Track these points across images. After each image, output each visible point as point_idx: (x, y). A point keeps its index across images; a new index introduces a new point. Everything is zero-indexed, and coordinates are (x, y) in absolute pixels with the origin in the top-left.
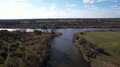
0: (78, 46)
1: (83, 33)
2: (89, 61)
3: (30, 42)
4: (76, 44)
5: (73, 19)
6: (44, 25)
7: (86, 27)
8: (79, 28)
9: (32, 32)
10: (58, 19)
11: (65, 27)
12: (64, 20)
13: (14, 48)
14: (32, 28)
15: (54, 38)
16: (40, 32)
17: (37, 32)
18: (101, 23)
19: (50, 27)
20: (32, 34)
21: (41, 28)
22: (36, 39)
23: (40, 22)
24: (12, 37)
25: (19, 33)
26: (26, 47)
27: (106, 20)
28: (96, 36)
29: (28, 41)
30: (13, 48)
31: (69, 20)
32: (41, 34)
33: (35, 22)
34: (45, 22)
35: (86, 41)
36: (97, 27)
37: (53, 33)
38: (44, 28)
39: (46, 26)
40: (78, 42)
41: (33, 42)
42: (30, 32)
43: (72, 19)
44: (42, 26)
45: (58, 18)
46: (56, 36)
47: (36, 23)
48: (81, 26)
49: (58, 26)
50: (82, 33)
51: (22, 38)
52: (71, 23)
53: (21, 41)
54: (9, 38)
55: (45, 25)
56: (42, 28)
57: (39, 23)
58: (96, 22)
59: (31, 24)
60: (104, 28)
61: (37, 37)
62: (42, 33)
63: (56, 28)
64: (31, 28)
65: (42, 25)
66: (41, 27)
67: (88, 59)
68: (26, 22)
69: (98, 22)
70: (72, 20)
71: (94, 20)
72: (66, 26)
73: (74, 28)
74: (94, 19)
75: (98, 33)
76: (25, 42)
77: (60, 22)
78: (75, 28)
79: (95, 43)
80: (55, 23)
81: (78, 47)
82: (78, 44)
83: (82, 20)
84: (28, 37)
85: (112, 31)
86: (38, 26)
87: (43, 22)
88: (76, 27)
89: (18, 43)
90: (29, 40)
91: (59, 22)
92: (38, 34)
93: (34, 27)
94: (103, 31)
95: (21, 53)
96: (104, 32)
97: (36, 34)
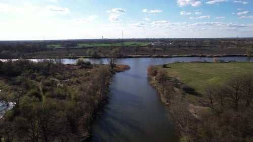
0: (155, 85)
1: (167, 66)
2: (168, 103)
3: (74, 80)
4: (152, 82)
5: (154, 39)
6: (96, 53)
7: (176, 55)
8: (162, 57)
9: (73, 65)
10: (123, 39)
11: (135, 56)
12: (134, 43)
13: (50, 87)
14: (72, 57)
15: (115, 74)
16: (89, 64)
17: (83, 63)
18: (209, 48)
19: (107, 56)
20: (75, 67)
21: (88, 56)
22: (82, 75)
23: (86, 45)
24: (40, 73)
25: (51, 65)
26: (68, 87)
27: (221, 43)
28: (191, 70)
29: (69, 78)
30: (47, 87)
31: (144, 42)
32: (91, 68)
33: (76, 46)
34: (95, 45)
35: (170, 77)
36: (197, 55)
37: (112, 66)
38: (96, 57)
39: (99, 54)
40: (156, 79)
41: (79, 80)
42: (68, 64)
43: (152, 39)
44: (92, 54)
45: (121, 38)
46: (119, 72)
47: (78, 48)
48: (167, 54)
49: (121, 54)
50: (165, 66)
51: (58, 74)
52: (147, 47)
53: (58, 79)
54: (35, 73)
55: (97, 51)
56: (92, 58)
57: (84, 48)
58: (198, 47)
59: (68, 49)
60: (212, 57)
61: (85, 72)
62: (92, 65)
63: (118, 58)
64: (70, 58)
65: (90, 52)
66: (90, 55)
67: (167, 102)
68: (57, 46)
69: (201, 46)
70: (151, 43)
71: (195, 42)
72: (137, 54)
73: (153, 57)
74: (196, 40)
75: (196, 65)
76: (64, 79)
77: (127, 46)
78: (156, 57)
79: (184, 81)
80: (115, 47)
81: (155, 87)
82: (156, 82)
83: (171, 42)
84: (68, 72)
85: (222, 62)
86: (84, 54)
87: (92, 45)
88: (157, 55)
89: (54, 81)
90: (71, 76)
91: (125, 45)
92: (86, 68)
93: (75, 57)
94: (205, 62)
95: (64, 94)
96: (207, 64)
97: (81, 68)
